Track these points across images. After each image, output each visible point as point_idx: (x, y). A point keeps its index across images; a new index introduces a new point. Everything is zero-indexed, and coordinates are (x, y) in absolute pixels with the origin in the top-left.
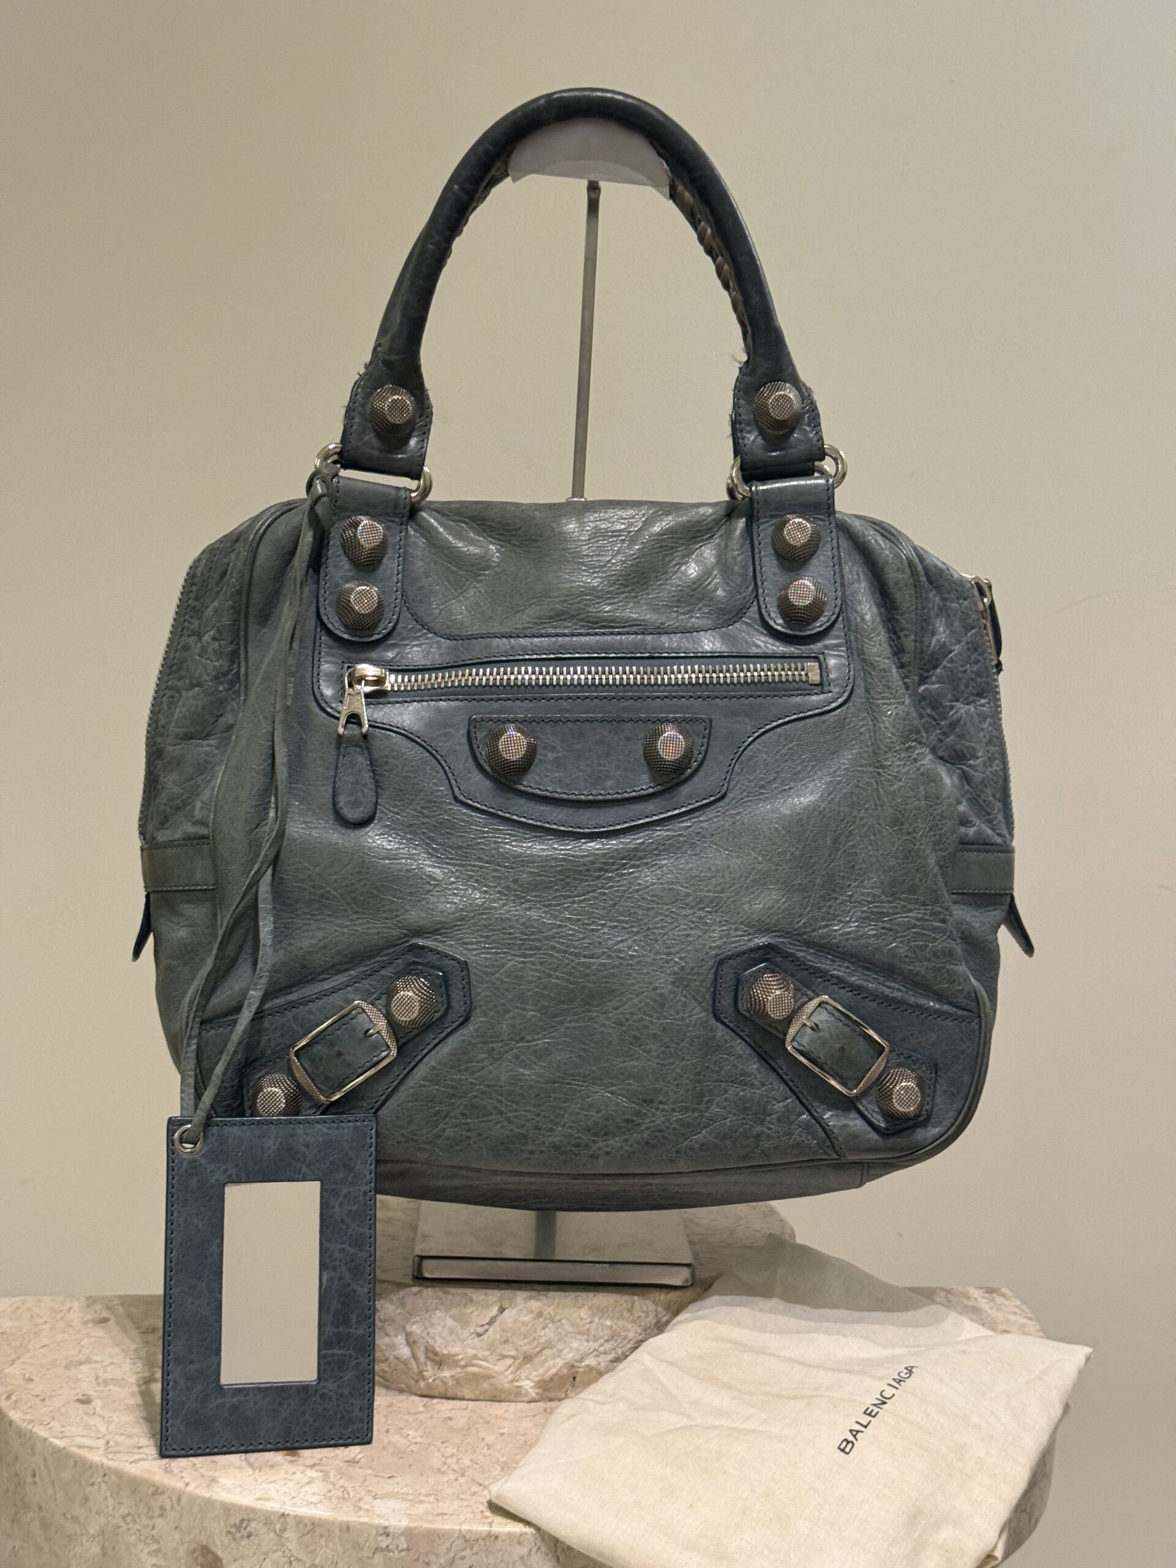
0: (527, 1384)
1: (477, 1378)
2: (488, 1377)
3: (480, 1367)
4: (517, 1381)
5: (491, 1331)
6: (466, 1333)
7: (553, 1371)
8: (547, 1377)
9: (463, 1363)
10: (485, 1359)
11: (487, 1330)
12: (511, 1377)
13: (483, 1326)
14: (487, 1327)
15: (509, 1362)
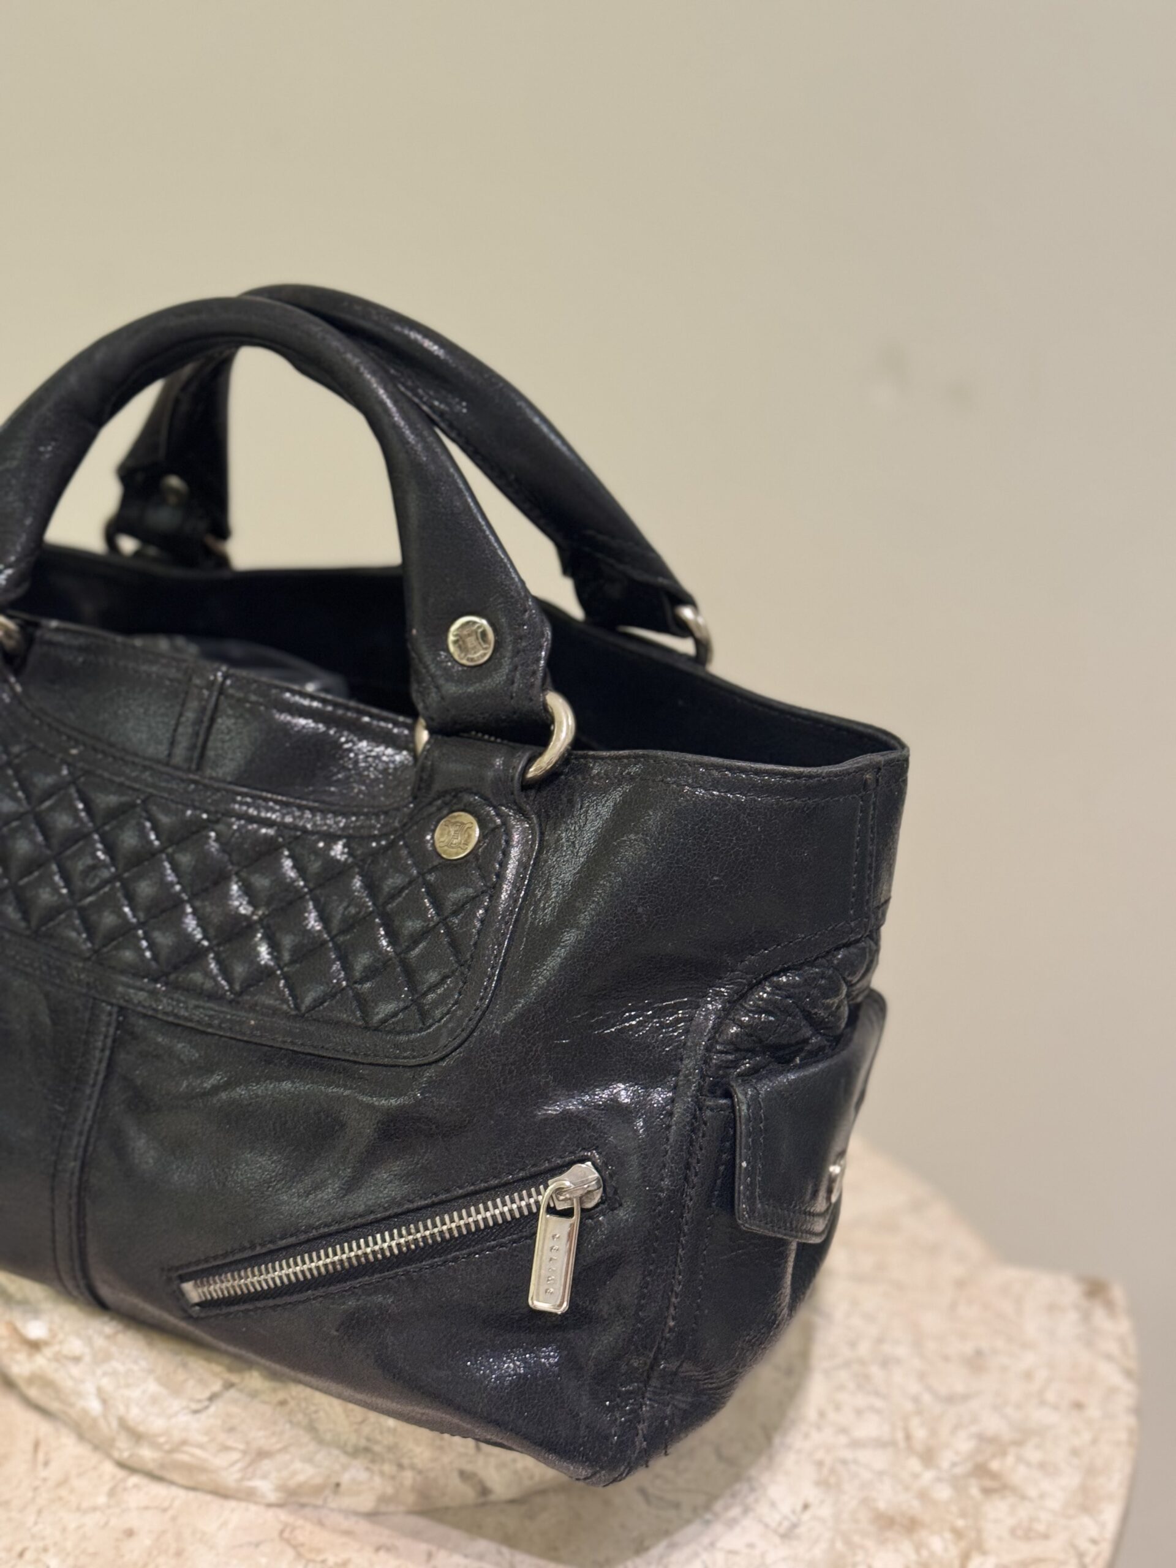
0: (266, 1487)
1: (188, 1468)
2: (203, 1470)
3: (193, 1455)
4: (249, 1479)
5: (212, 1409)
6: (176, 1404)
7: (301, 1478)
8: (292, 1483)
9: (167, 1447)
10: (201, 1446)
11: (207, 1408)
12: (238, 1476)
13: (199, 1401)
14: (206, 1403)
15: (235, 1456)
